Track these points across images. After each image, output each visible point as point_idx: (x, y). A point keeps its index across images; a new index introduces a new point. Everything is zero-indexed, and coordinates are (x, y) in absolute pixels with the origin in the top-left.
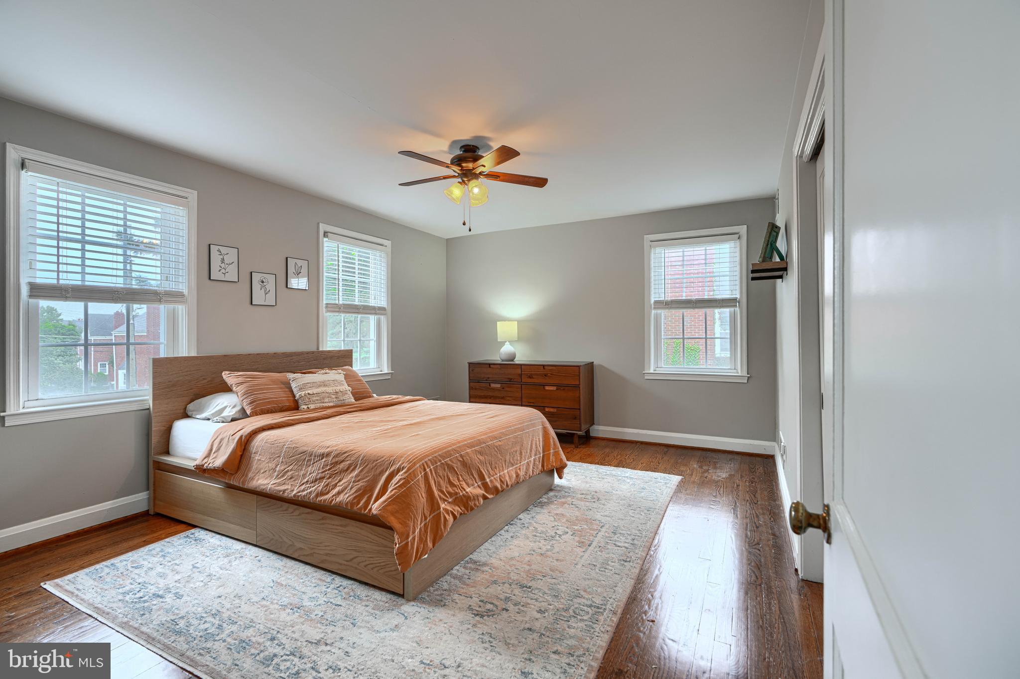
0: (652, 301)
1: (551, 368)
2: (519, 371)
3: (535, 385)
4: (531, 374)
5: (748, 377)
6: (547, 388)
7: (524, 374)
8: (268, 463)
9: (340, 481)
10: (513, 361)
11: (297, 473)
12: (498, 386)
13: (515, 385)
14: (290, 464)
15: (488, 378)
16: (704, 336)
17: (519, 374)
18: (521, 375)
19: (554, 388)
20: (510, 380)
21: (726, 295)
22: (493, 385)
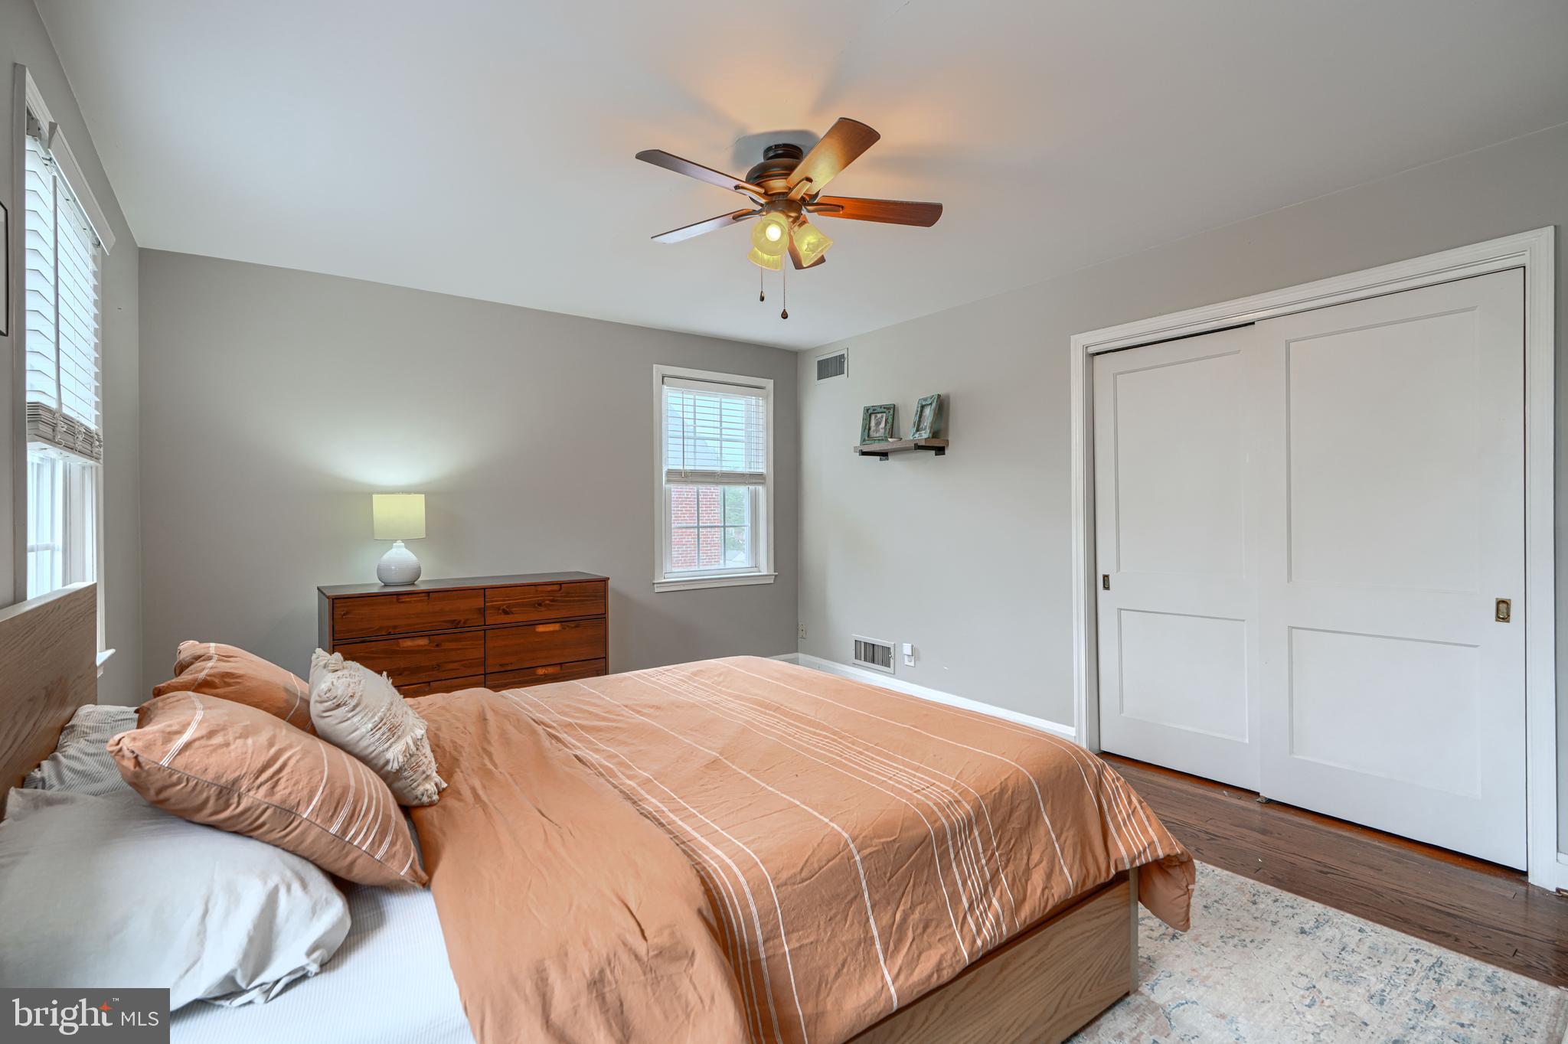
0: (665, 470)
1: (549, 588)
2: (480, 603)
3: (518, 626)
4: (509, 606)
5: (776, 576)
6: (541, 629)
7: (492, 606)
8: (833, 936)
9: (1029, 855)
10: (412, 584)
11: (932, 905)
12: (423, 642)
13: (469, 634)
14: (898, 895)
15: (395, 627)
16: (723, 524)
17: (479, 609)
18: (482, 611)
19: (556, 627)
20: (455, 624)
21: (741, 467)
22: (408, 643)
